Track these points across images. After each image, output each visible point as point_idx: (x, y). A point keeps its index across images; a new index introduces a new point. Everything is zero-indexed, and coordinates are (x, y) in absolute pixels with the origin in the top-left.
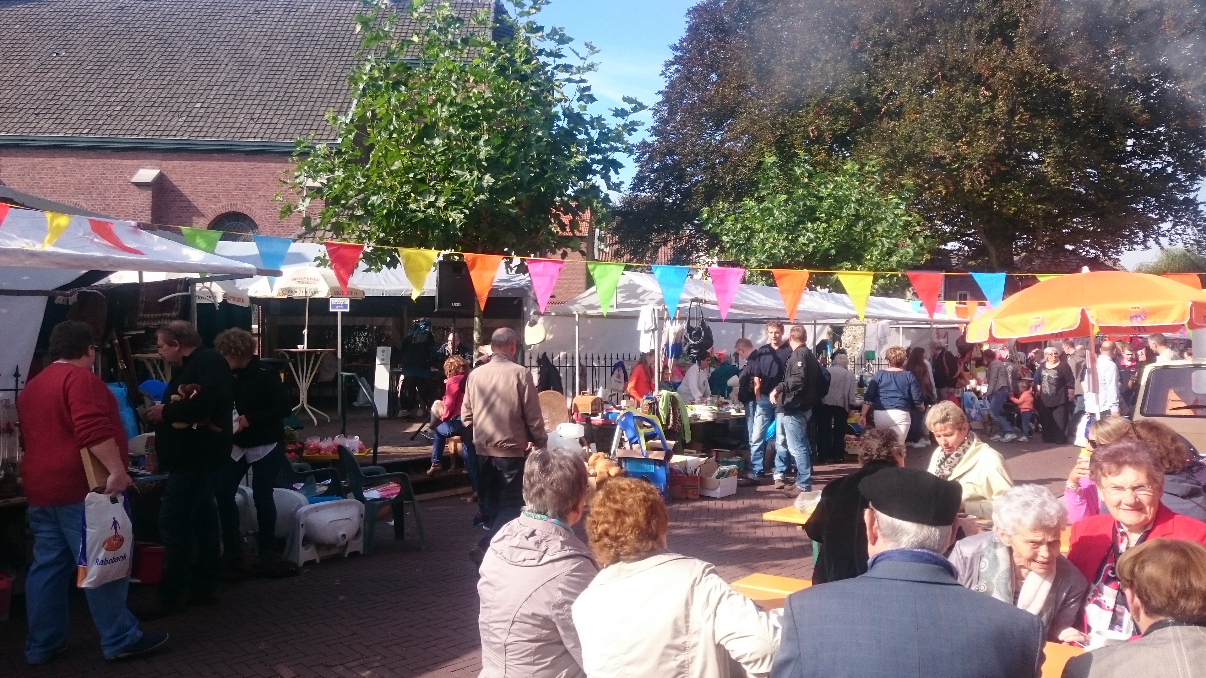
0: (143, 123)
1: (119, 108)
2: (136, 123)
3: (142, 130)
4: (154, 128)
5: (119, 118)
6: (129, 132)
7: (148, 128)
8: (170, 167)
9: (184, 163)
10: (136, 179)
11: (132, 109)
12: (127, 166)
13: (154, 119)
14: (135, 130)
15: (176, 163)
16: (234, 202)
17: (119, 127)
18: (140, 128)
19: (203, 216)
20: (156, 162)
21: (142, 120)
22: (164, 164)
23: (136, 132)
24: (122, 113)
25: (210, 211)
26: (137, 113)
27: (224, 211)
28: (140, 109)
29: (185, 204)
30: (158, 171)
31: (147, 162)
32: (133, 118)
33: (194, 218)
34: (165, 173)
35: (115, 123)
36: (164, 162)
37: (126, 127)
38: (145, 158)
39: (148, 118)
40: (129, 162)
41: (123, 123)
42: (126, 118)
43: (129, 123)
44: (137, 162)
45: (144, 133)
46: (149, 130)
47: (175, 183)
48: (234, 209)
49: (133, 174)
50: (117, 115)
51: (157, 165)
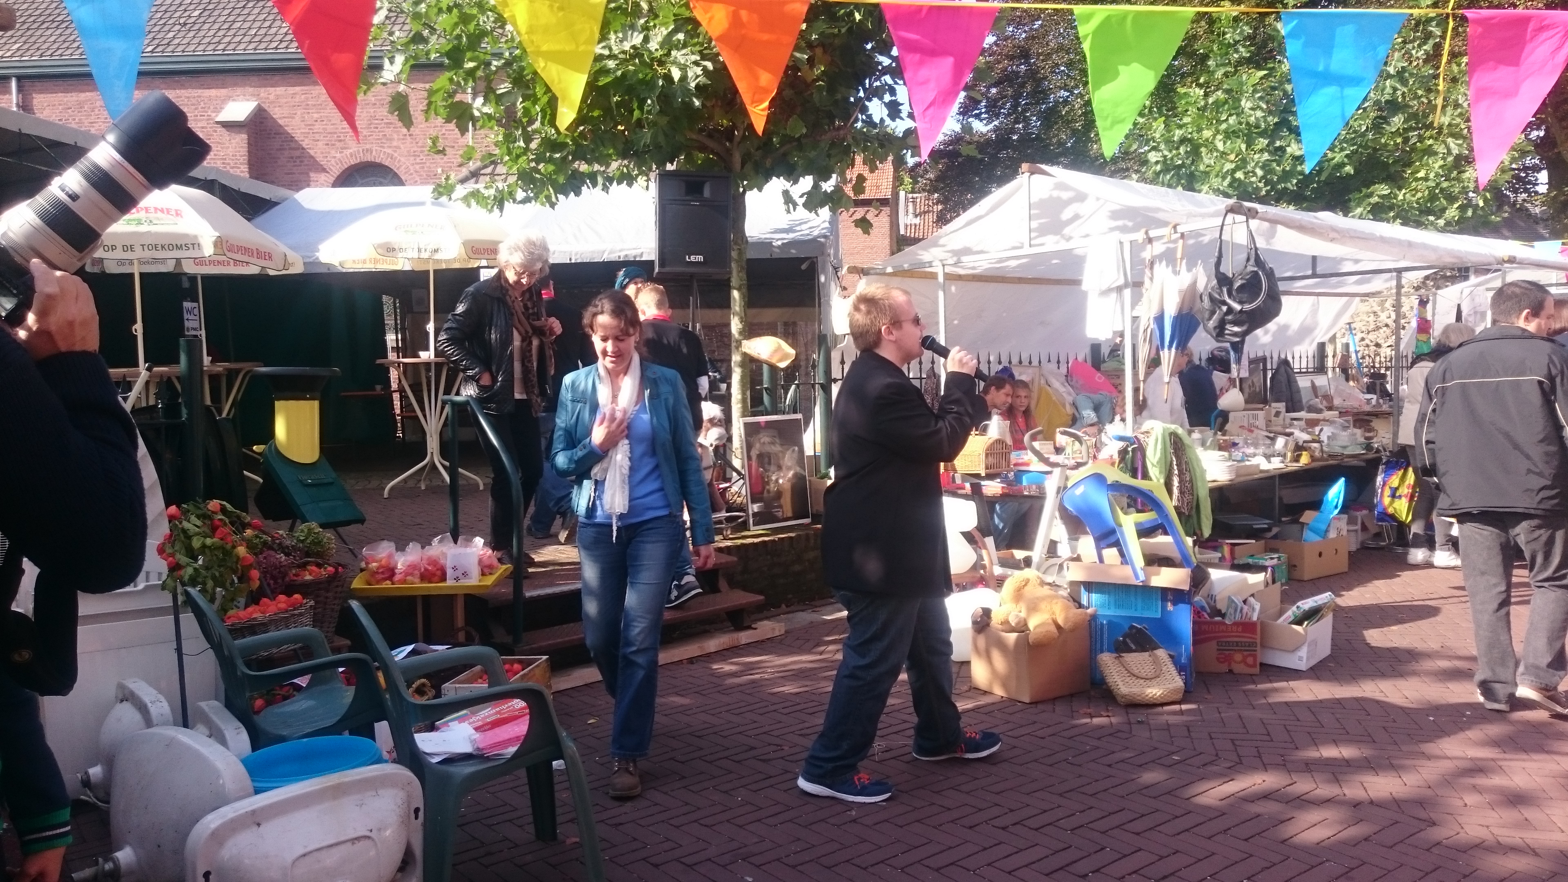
0: (231, 32)
1: (197, 13)
2: (221, 33)
3: (230, 43)
4: (247, 39)
5: (197, 27)
6: (211, 47)
7: (237, 39)
8: (272, 97)
9: (292, 90)
10: (224, 116)
11: (216, 13)
12: (210, 98)
13: (247, 25)
14: (219, 43)
15: (280, 90)
16: (368, 146)
17: (196, 41)
18: (227, 39)
19: (324, 170)
20: (251, 90)
21: (229, 29)
22: (263, 92)
23: (221, 47)
24: (202, 20)
25: (333, 162)
26: (222, 19)
27: (353, 162)
28: (226, 12)
29: (297, 153)
30: (256, 103)
31: (239, 91)
32: (216, 26)
33: (312, 175)
34: (265, 106)
35: (191, 34)
36: (263, 90)
37: (207, 40)
38: (235, 85)
39: (237, 25)
40: (213, 92)
41: (202, 33)
42: (206, 26)
43: (212, 33)
44: (223, 92)
45: (232, 46)
46: (240, 42)
47: (281, 122)
48: (369, 158)
49: (218, 110)
50: (194, 23)
51: (253, 95)
